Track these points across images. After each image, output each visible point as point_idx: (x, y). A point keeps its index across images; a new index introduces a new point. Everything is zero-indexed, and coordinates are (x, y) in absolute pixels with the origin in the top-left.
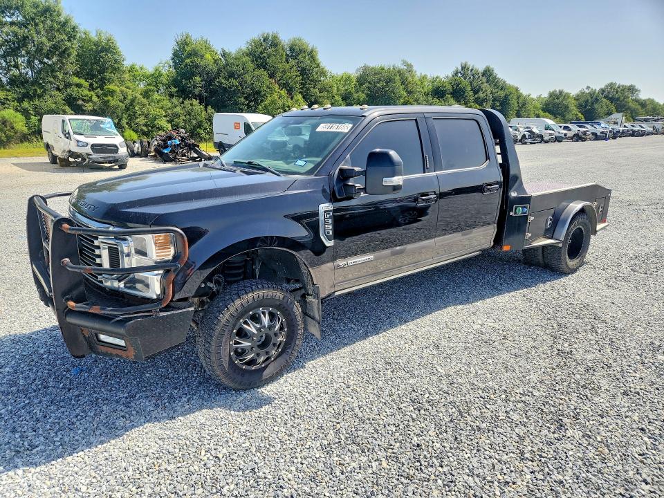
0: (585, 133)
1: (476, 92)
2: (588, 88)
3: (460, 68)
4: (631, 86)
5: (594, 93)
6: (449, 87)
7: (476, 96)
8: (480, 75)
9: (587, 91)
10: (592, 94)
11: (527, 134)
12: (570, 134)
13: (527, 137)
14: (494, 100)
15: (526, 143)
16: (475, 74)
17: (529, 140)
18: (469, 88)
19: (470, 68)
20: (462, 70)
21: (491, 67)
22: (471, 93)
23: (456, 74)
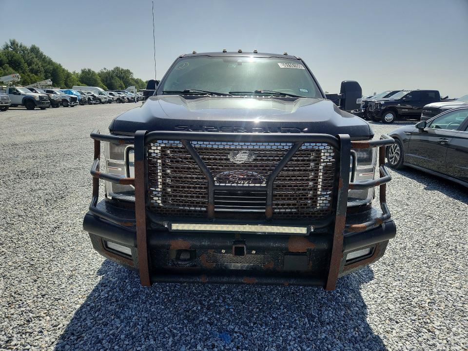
0: (123, 97)
1: (29, 64)
2: (105, 69)
3: (9, 44)
4: (127, 70)
5: (109, 72)
6: (4, 58)
7: (30, 67)
8: (29, 51)
9: (105, 71)
10: (108, 73)
11: (91, 98)
12: (115, 98)
13: (92, 99)
14: (46, 72)
15: (91, 104)
16: (24, 49)
17: (94, 102)
18: (23, 61)
19: (19, 45)
20: (12, 45)
21: (37, 46)
22: (26, 65)
23: (7, 47)
